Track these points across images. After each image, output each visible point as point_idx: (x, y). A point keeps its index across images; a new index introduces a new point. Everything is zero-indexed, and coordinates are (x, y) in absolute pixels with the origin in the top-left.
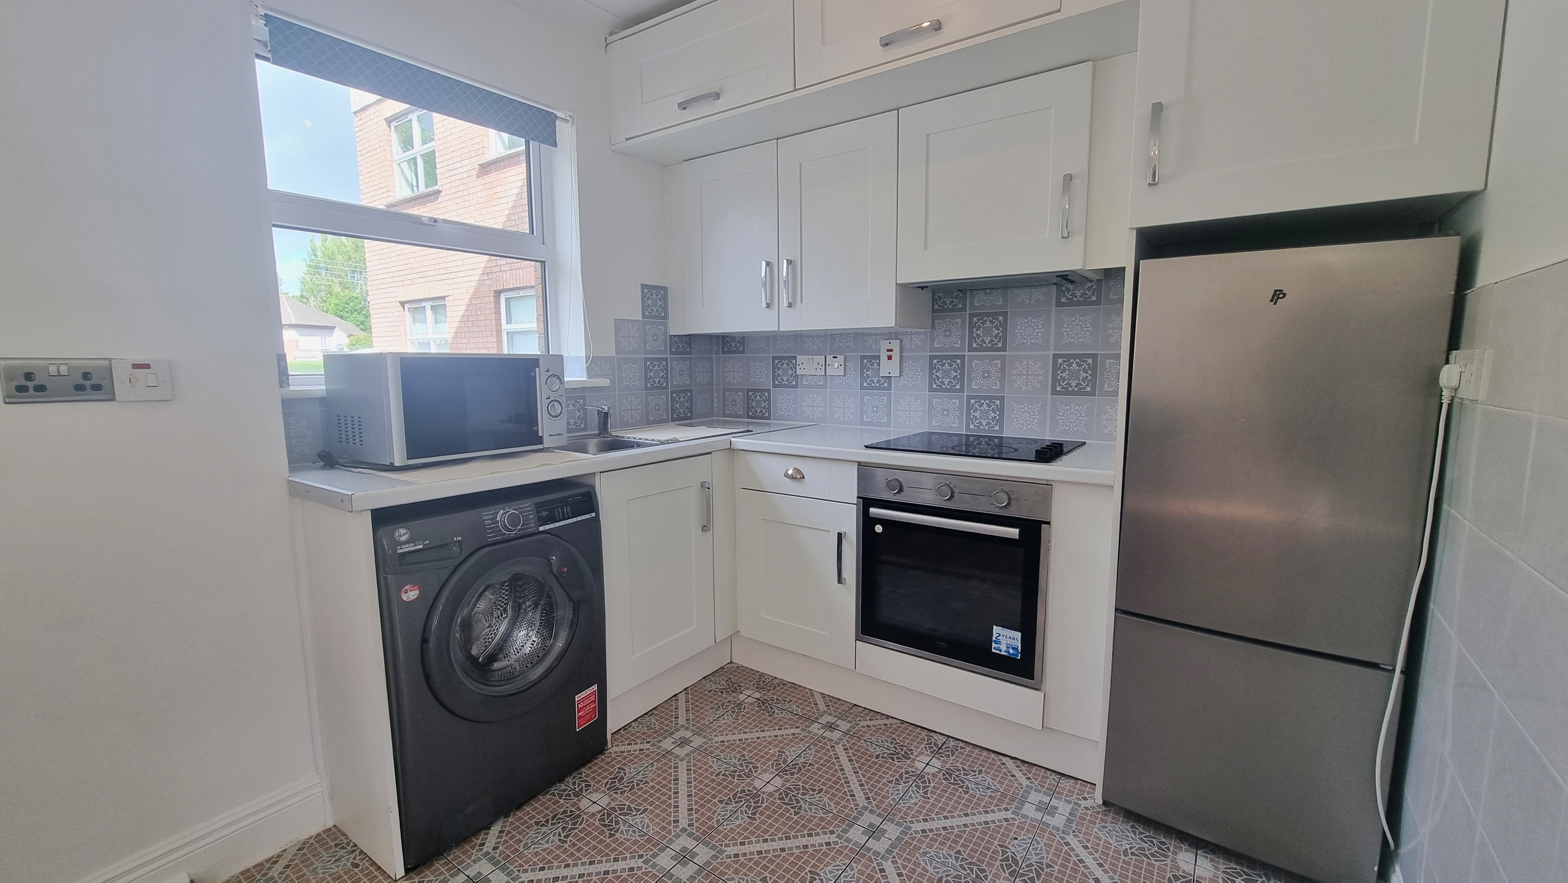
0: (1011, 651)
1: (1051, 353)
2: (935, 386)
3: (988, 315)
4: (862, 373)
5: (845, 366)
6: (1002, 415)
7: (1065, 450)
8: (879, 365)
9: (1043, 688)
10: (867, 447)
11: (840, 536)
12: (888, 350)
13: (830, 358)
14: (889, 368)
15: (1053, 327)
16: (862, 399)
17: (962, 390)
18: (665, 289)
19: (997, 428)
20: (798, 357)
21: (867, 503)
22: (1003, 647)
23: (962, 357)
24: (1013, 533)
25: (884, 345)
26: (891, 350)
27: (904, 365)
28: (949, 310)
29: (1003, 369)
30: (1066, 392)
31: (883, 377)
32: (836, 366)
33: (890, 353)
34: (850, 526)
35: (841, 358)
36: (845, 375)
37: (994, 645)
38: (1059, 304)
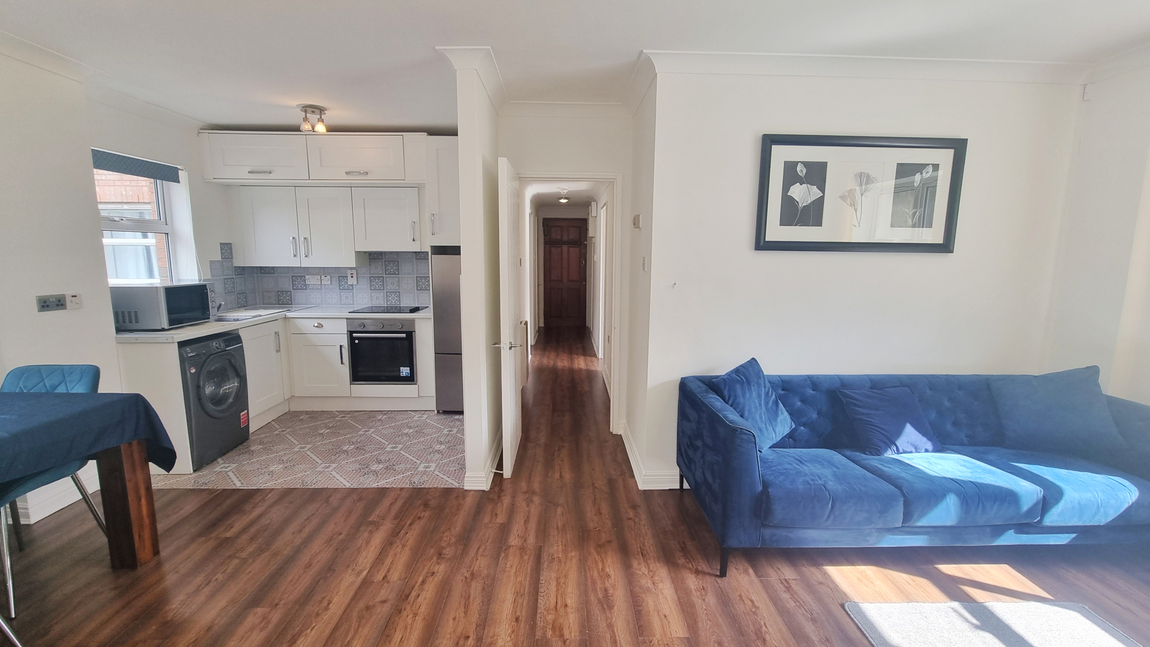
0: (407, 374)
1: (415, 276)
2: (373, 288)
3: (392, 261)
4: (339, 283)
5: (331, 280)
6: (400, 299)
7: (420, 309)
8: (347, 279)
9: (418, 383)
10: (349, 312)
11: (341, 346)
12: (351, 274)
13: (323, 277)
14: (351, 281)
15: (415, 267)
16: (340, 294)
17: (384, 290)
18: (230, 244)
19: (398, 303)
20: (306, 276)
21: (351, 333)
22: (404, 374)
23: (383, 277)
24: (404, 335)
25: (349, 272)
26: (353, 274)
27: (359, 280)
28: (376, 259)
29: (398, 282)
30: (421, 290)
31: (349, 285)
32: (326, 281)
33: (352, 275)
34: (345, 341)
35: (329, 277)
36: (331, 284)
37: (401, 374)
38: (416, 259)
